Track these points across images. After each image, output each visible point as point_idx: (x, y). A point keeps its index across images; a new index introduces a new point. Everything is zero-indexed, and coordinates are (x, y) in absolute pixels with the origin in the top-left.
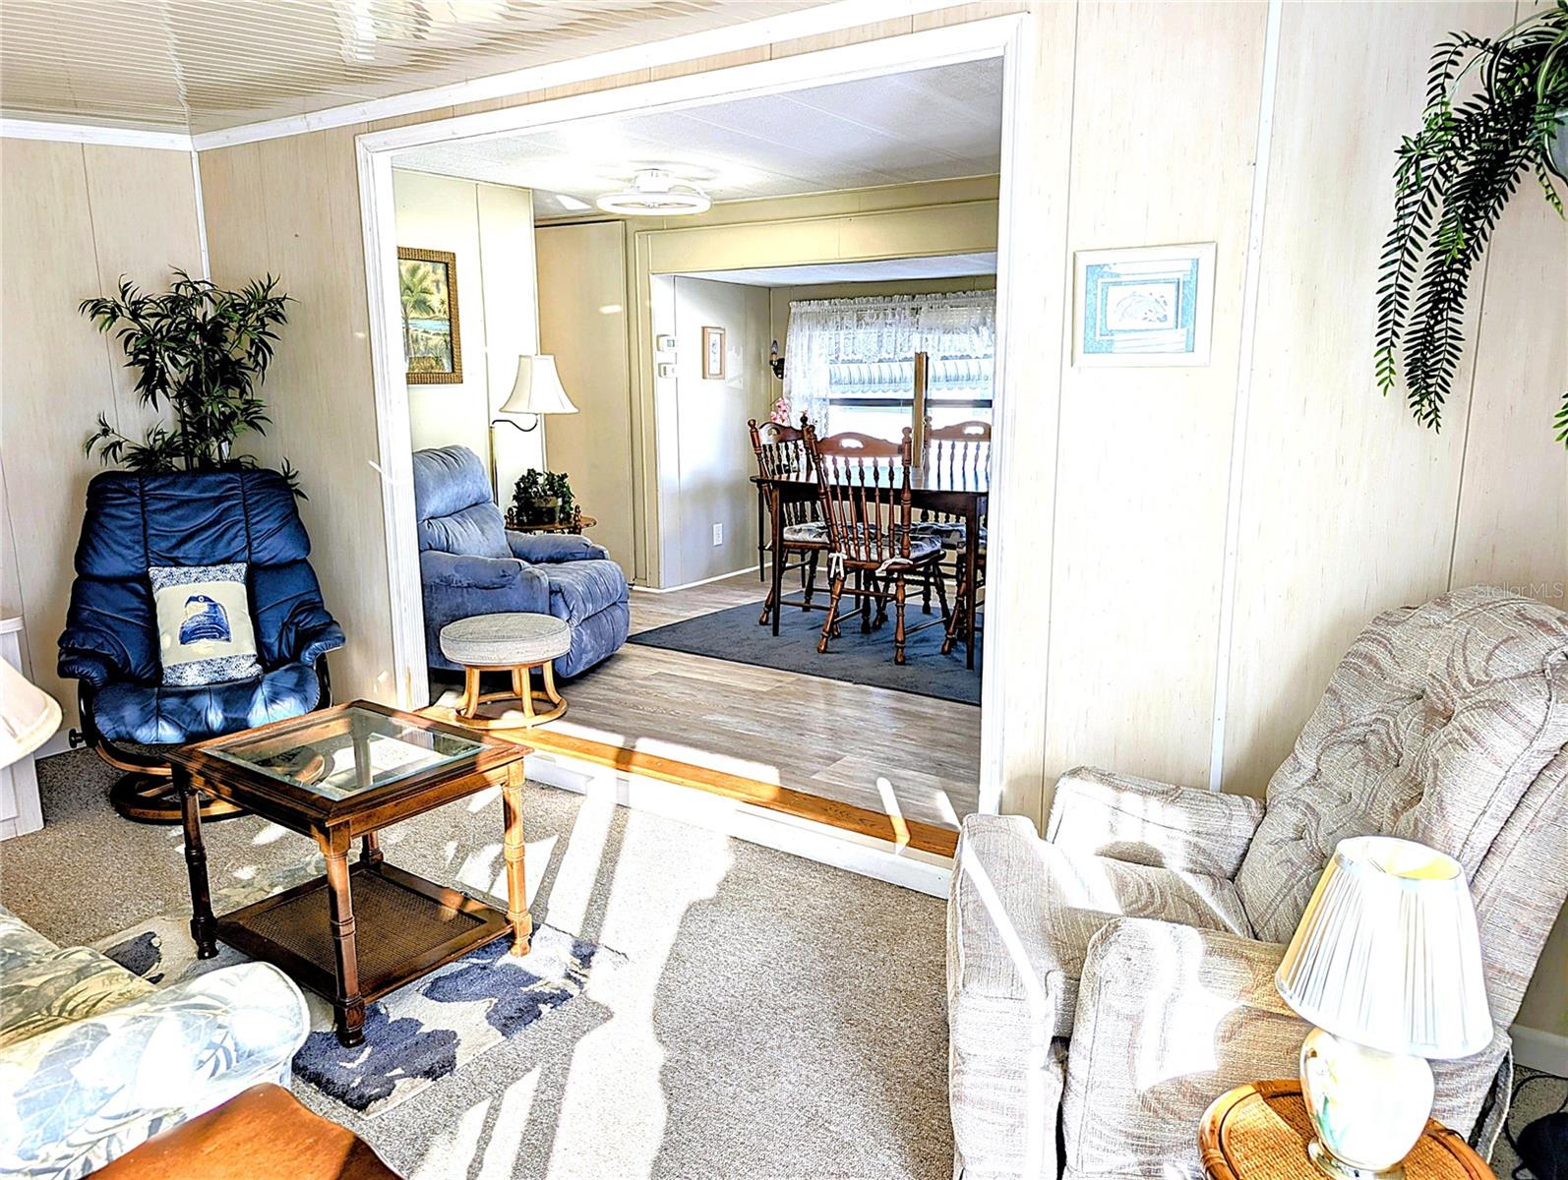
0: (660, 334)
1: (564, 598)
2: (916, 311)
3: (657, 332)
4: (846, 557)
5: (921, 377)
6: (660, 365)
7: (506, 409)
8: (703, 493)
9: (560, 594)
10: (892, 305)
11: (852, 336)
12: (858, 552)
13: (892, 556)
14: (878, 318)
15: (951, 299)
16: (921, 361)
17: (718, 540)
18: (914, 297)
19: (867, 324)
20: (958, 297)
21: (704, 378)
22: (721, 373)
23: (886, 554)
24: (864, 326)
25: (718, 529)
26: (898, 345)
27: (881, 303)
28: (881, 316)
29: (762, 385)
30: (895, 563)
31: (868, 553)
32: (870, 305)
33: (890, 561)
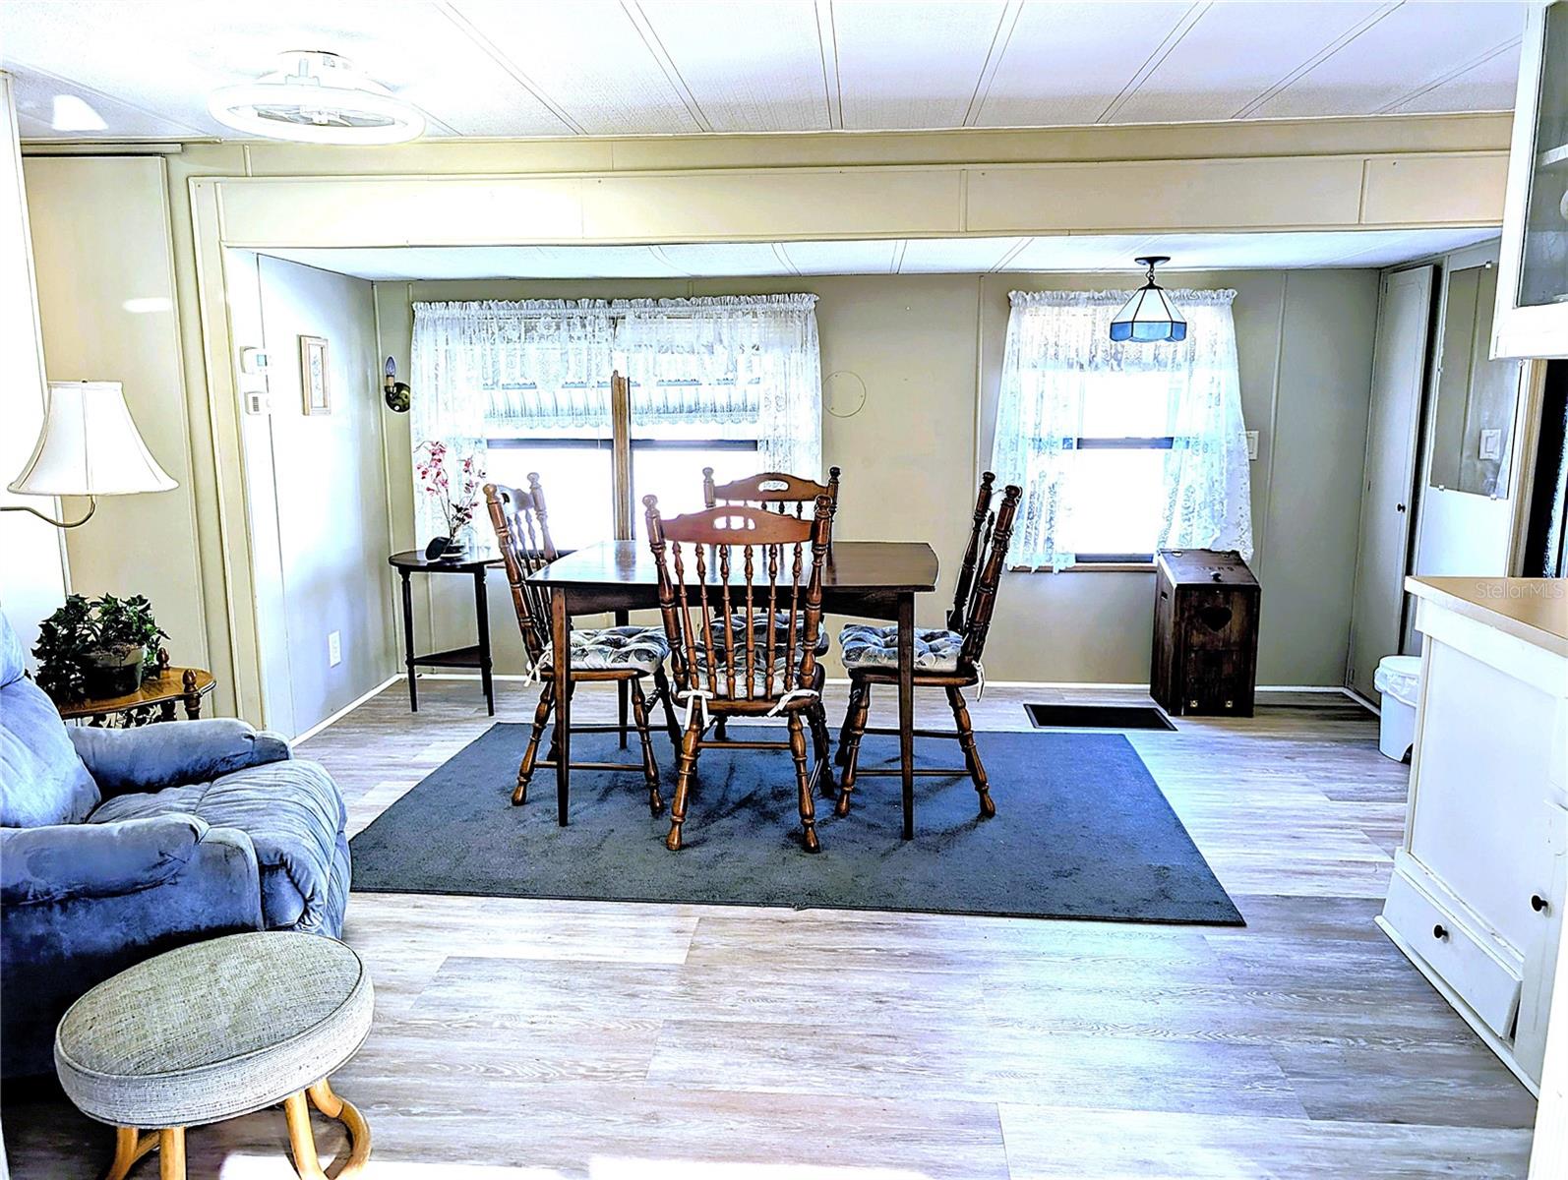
0: (244, 345)
1: (292, 879)
2: (614, 321)
3: (239, 342)
4: (711, 695)
5: (621, 410)
6: (246, 394)
7: (24, 489)
8: (316, 590)
9: (282, 872)
10: (578, 312)
11: (519, 353)
12: (731, 687)
13: (787, 687)
14: (558, 328)
15: (668, 307)
16: (620, 388)
17: (335, 657)
18: (610, 303)
19: (541, 337)
20: (678, 305)
21: (304, 414)
22: (325, 406)
23: (778, 685)
24: (536, 338)
25: (334, 639)
26: (594, 367)
27: (561, 309)
28: (564, 326)
29: (372, 420)
30: (795, 698)
31: (749, 686)
32: (544, 312)
33: (788, 697)
